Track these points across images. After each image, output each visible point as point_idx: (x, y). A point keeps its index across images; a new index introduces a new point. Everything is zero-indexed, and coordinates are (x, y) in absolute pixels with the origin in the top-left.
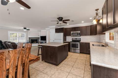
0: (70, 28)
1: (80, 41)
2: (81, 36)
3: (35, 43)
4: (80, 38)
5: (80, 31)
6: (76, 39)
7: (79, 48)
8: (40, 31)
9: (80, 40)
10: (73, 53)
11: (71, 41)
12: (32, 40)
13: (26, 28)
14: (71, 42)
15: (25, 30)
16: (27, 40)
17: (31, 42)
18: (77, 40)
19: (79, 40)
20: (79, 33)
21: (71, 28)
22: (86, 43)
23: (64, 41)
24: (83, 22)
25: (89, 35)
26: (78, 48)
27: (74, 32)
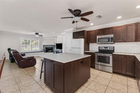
0: (95, 31)
1: (114, 52)
2: (114, 42)
3: (51, 52)
4: (114, 47)
5: (113, 35)
6: (105, 48)
7: (111, 64)
8: (56, 37)
9: (114, 50)
10: (100, 71)
11: (97, 50)
12: (46, 48)
13: (38, 34)
14: (96, 53)
15: (37, 36)
16: (41, 48)
17: (45, 51)
18: (107, 49)
19: (111, 49)
20: (112, 38)
21: (97, 30)
22: (125, 56)
23: (85, 50)
24: (119, 17)
25: (132, 41)
26: (109, 63)
27: (103, 36)
